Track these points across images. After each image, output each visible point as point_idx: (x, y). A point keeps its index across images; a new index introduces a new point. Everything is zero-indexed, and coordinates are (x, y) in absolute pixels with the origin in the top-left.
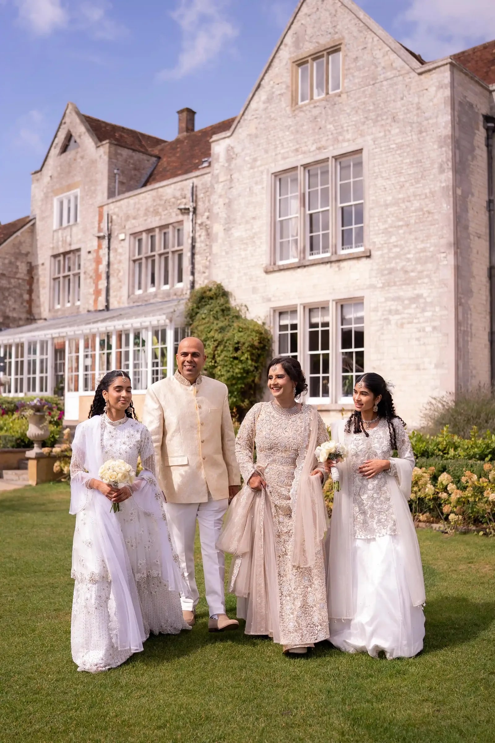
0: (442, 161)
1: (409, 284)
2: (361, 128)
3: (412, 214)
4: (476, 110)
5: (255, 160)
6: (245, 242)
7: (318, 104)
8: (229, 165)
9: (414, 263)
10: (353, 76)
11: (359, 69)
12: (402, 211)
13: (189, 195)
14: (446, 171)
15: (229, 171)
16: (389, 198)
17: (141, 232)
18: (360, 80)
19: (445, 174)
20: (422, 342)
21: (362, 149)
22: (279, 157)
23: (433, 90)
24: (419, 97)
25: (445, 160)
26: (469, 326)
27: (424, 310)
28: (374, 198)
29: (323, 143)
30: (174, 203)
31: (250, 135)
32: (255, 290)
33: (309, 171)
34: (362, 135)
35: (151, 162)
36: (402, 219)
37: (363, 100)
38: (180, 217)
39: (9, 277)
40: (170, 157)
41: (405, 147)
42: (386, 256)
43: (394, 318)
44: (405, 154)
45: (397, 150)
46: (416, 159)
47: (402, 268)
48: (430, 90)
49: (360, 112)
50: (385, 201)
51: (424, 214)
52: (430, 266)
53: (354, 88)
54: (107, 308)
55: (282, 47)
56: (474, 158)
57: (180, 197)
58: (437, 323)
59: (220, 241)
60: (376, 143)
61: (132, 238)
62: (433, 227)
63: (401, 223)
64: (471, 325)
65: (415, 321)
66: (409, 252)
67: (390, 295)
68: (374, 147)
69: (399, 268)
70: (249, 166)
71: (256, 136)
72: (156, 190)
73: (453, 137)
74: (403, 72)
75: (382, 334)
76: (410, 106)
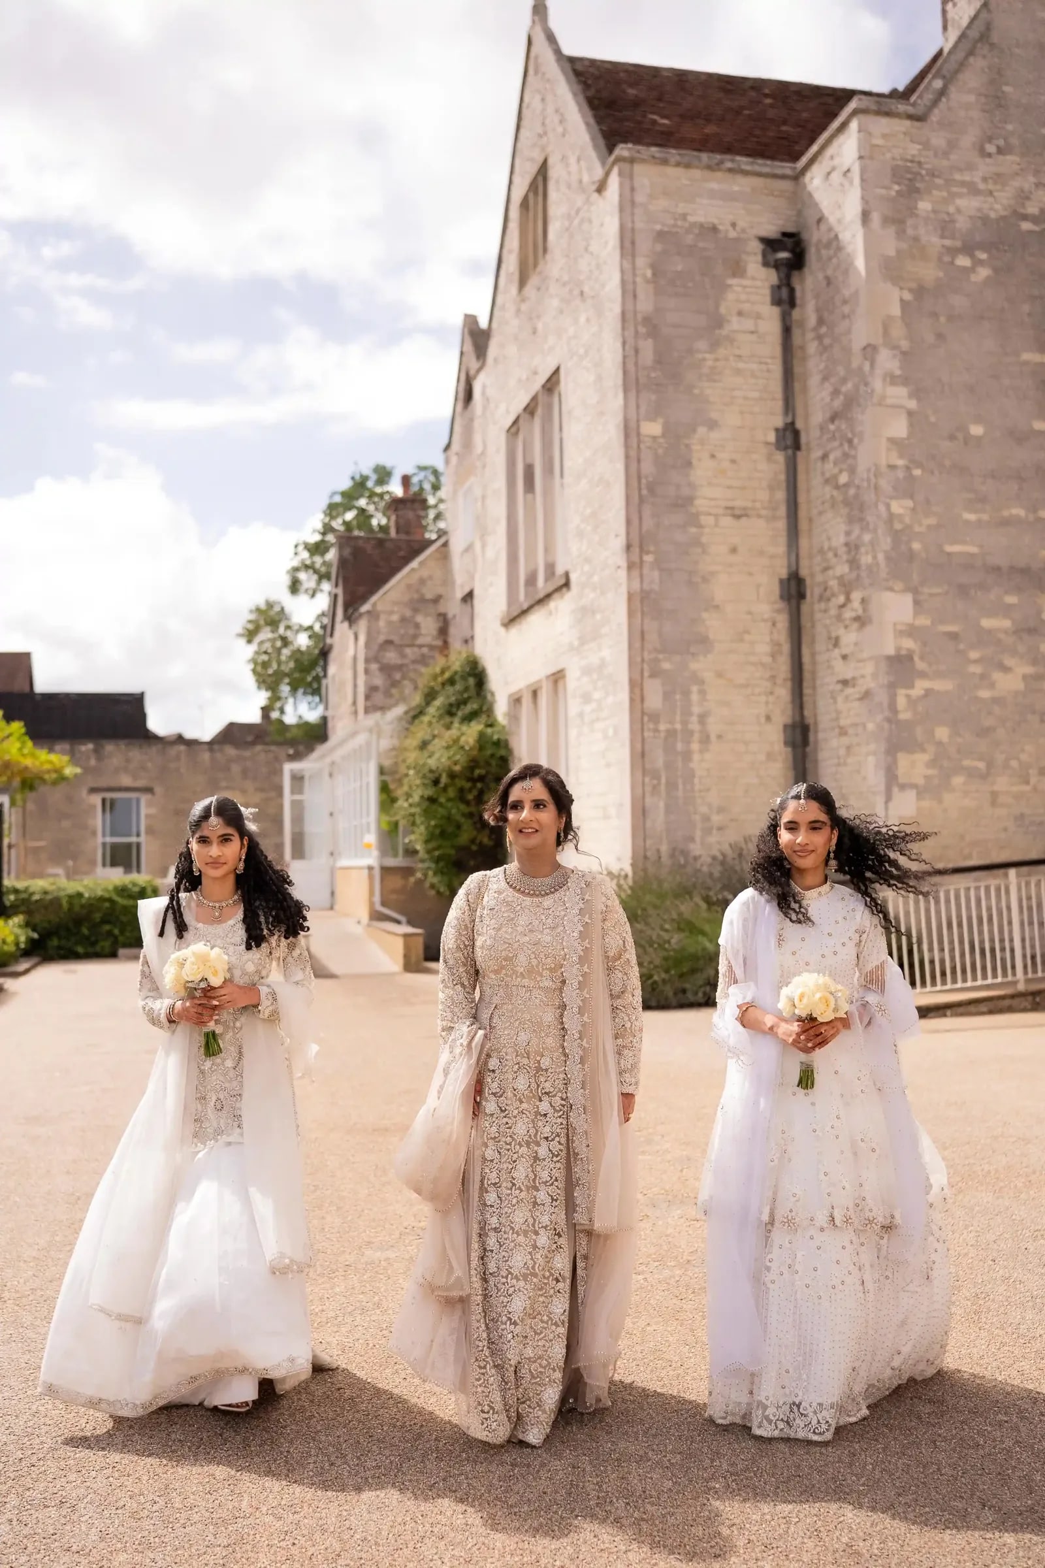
0: (616, 371)
1: (595, 639)
2: (560, 322)
3: (596, 491)
4: (733, 235)
5: (497, 407)
6: (493, 569)
7: (534, 282)
8: (483, 422)
9: (599, 592)
10: (555, 218)
11: (559, 201)
12: (589, 485)
14: (619, 390)
15: (483, 432)
16: (580, 461)
18: (560, 223)
19: (618, 398)
20: (607, 761)
21: (560, 367)
22: (510, 397)
24: (598, 240)
25: (617, 367)
27: (607, 692)
28: (570, 463)
29: (536, 362)
31: (494, 359)
32: (499, 662)
34: (560, 338)
36: (590, 503)
37: (561, 263)
39: (401, 646)
41: (590, 350)
42: (580, 581)
44: (590, 365)
45: (584, 358)
46: (597, 373)
47: (591, 606)
48: (606, 222)
49: (559, 288)
50: (578, 467)
51: (605, 488)
52: (610, 598)
53: (556, 241)
55: (513, 178)
56: (719, 342)
58: (617, 720)
60: (569, 349)
62: (611, 513)
63: (589, 511)
65: (601, 715)
66: (595, 571)
67: (584, 663)
68: (568, 358)
70: (494, 420)
71: (498, 361)
73: (630, 314)
75: (580, 744)
76: (593, 263)
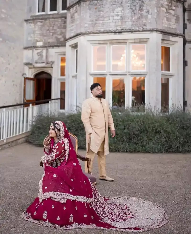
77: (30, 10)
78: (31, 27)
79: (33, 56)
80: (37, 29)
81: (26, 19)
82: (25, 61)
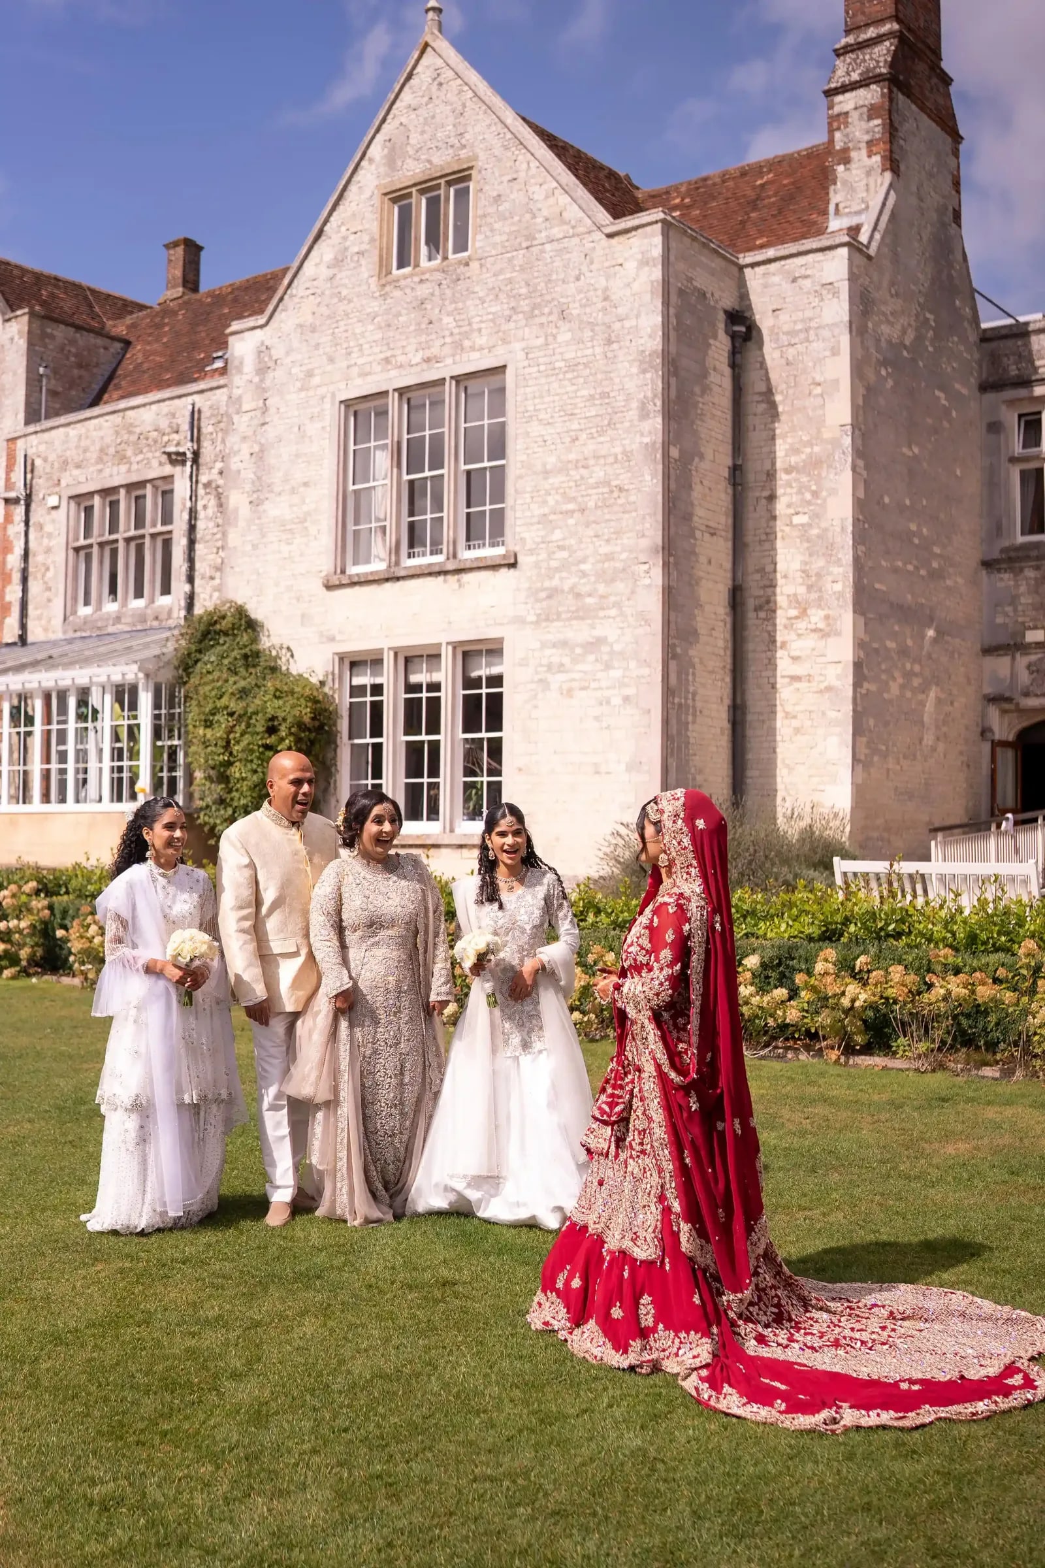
0: (645, 397)
1: (582, 619)
2: (504, 327)
3: (590, 492)
4: (712, 303)
5: (310, 374)
6: (288, 527)
7: (427, 276)
8: (262, 381)
9: (593, 579)
10: (492, 230)
11: (502, 218)
12: (572, 484)
13: (185, 427)
14: (652, 415)
15: (261, 391)
16: (552, 460)
17: (91, 494)
18: (505, 237)
19: (650, 421)
20: (604, 725)
21: (505, 367)
22: (355, 370)
23: (631, 266)
24: (608, 278)
25: (649, 394)
26: (690, 696)
27: (608, 667)
28: (524, 458)
29: (435, 351)
30: (155, 442)
31: (301, 326)
32: (305, 618)
33: (409, 400)
34: (505, 341)
35: (112, 350)
36: (574, 499)
37: (508, 276)
38: (168, 469)
40: (149, 343)
41: (581, 367)
42: (544, 565)
43: (556, 680)
44: (582, 380)
45: (566, 372)
46: (599, 391)
47: (572, 589)
48: (627, 265)
49: (502, 296)
50: (544, 465)
51: (612, 492)
52: (620, 586)
53: (494, 252)
54: (23, 640)
55: (364, 163)
56: (706, 389)
57: (168, 430)
58: (631, 691)
59: (242, 523)
60: (530, 356)
61: (73, 504)
62: (627, 516)
63: (571, 506)
64: (694, 694)
65: (593, 685)
66: (583, 561)
67: (550, 637)
68: (526, 363)
69: (566, 588)
70: (298, 384)
71: (313, 330)
72: (121, 414)
73: (665, 353)
74: (581, 229)
75: (536, 707)
76: (592, 293)
77: (998, 529)
78: (1000, 585)
79: (1013, 675)
80: (1023, 589)
81: (988, 558)
82: (988, 690)
